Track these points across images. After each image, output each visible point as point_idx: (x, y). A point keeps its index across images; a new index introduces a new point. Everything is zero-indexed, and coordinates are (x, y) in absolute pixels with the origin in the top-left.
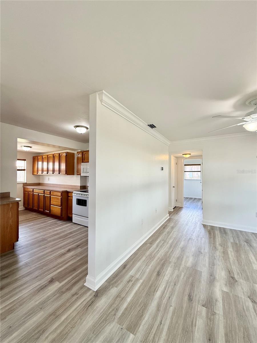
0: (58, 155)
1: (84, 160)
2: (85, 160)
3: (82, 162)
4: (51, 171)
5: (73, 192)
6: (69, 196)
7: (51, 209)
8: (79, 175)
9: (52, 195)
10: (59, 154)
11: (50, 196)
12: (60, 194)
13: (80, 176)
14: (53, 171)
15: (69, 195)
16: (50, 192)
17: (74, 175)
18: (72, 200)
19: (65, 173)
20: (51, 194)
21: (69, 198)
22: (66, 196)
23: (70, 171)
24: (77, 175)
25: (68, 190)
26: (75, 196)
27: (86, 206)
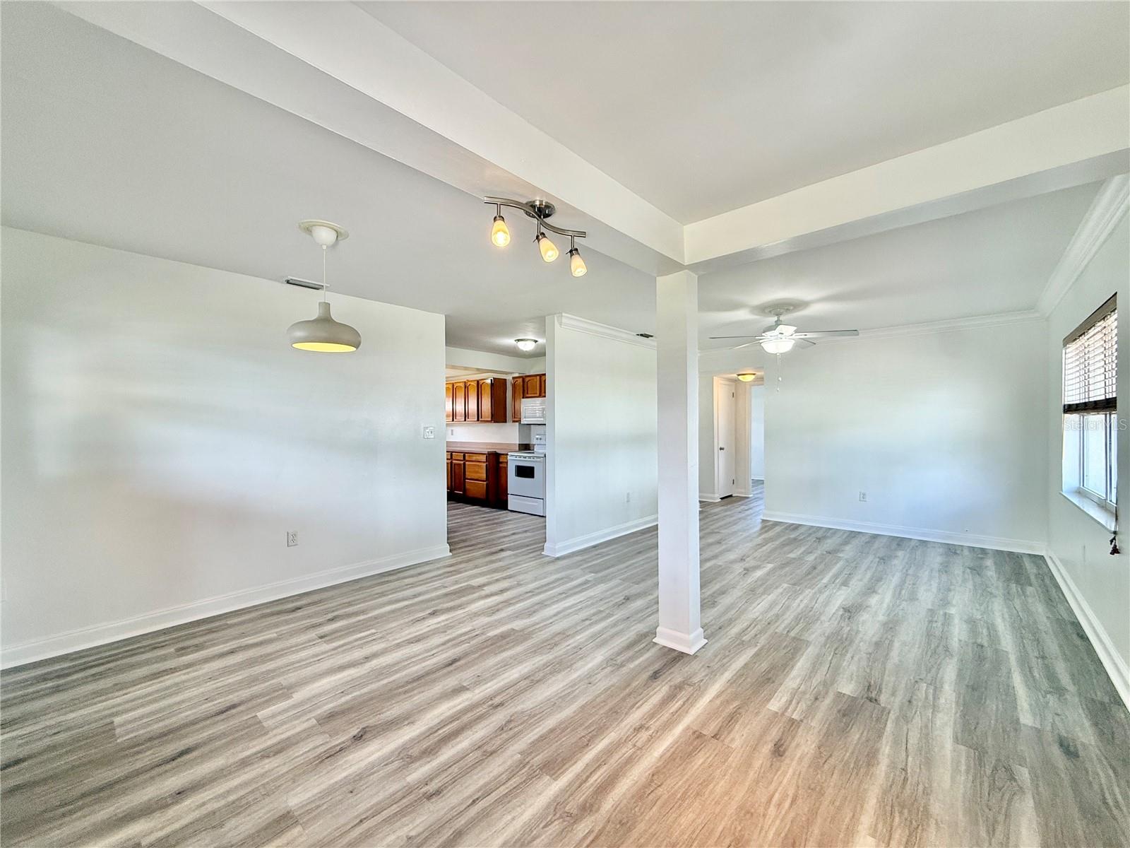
0: (475, 384)
1: (527, 393)
2: (529, 392)
3: (523, 398)
4: (461, 416)
5: (507, 454)
6: (502, 463)
7: (467, 486)
8: (517, 421)
9: (468, 461)
10: (478, 382)
11: (464, 464)
12: (483, 458)
13: (517, 424)
14: (466, 416)
15: (501, 460)
16: (464, 456)
17: (506, 422)
18: (506, 468)
19: (490, 419)
20: (467, 458)
21: (501, 465)
22: (495, 461)
23: (499, 415)
24: (514, 421)
25: (499, 451)
26: (514, 460)
27: (533, 477)
